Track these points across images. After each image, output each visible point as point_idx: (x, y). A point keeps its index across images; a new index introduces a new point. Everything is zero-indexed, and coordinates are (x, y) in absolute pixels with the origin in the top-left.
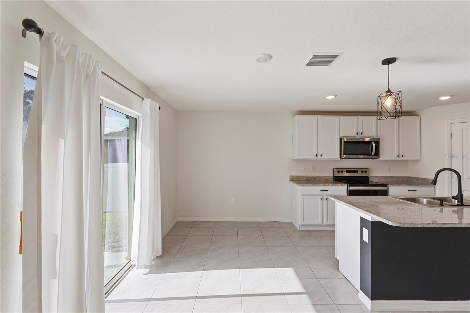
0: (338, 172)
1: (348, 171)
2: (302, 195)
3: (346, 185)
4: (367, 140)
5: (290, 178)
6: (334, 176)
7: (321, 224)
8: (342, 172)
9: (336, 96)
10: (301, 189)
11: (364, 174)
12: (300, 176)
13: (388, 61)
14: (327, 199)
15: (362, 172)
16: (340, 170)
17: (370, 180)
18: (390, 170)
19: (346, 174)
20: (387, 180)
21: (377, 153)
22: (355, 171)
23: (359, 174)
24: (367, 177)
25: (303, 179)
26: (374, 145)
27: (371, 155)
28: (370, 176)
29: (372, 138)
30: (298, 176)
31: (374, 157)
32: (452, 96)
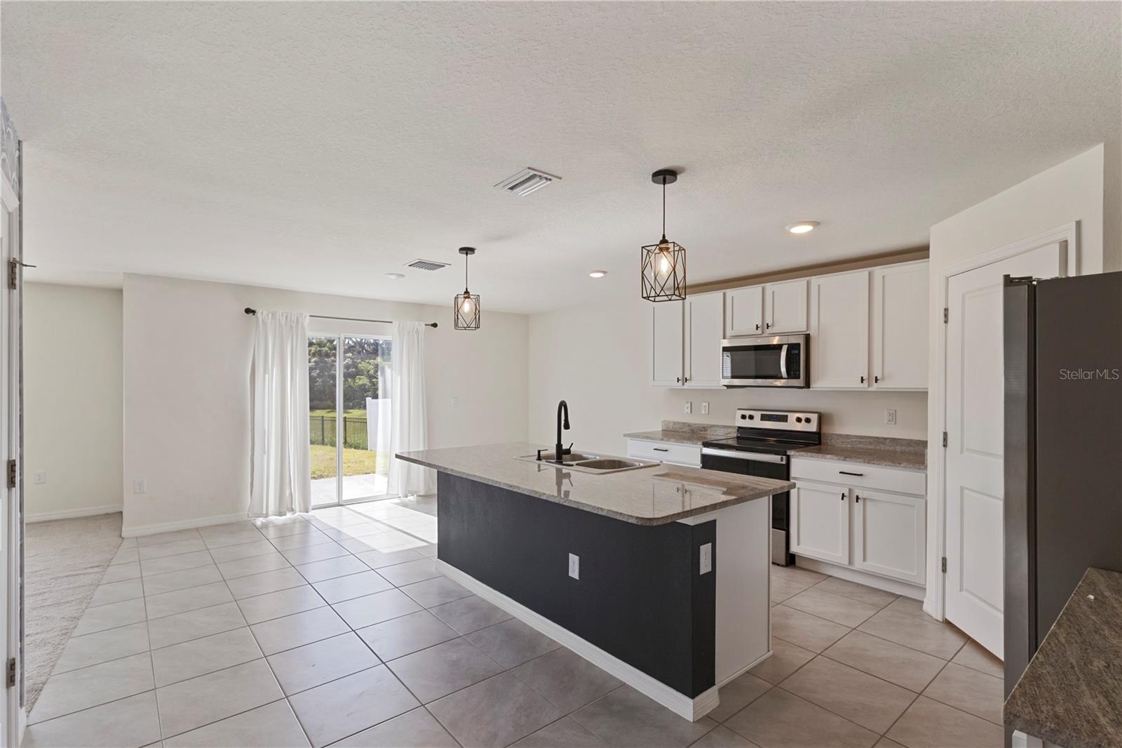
0: (744, 417)
1: (766, 416)
4: (774, 340)
5: (662, 426)
6: (739, 428)
8: (751, 417)
12: (678, 423)
15: (798, 420)
16: (747, 413)
19: (758, 423)
20: (878, 447)
21: (798, 373)
22: (783, 417)
23: (791, 425)
25: (684, 430)
30: (675, 423)
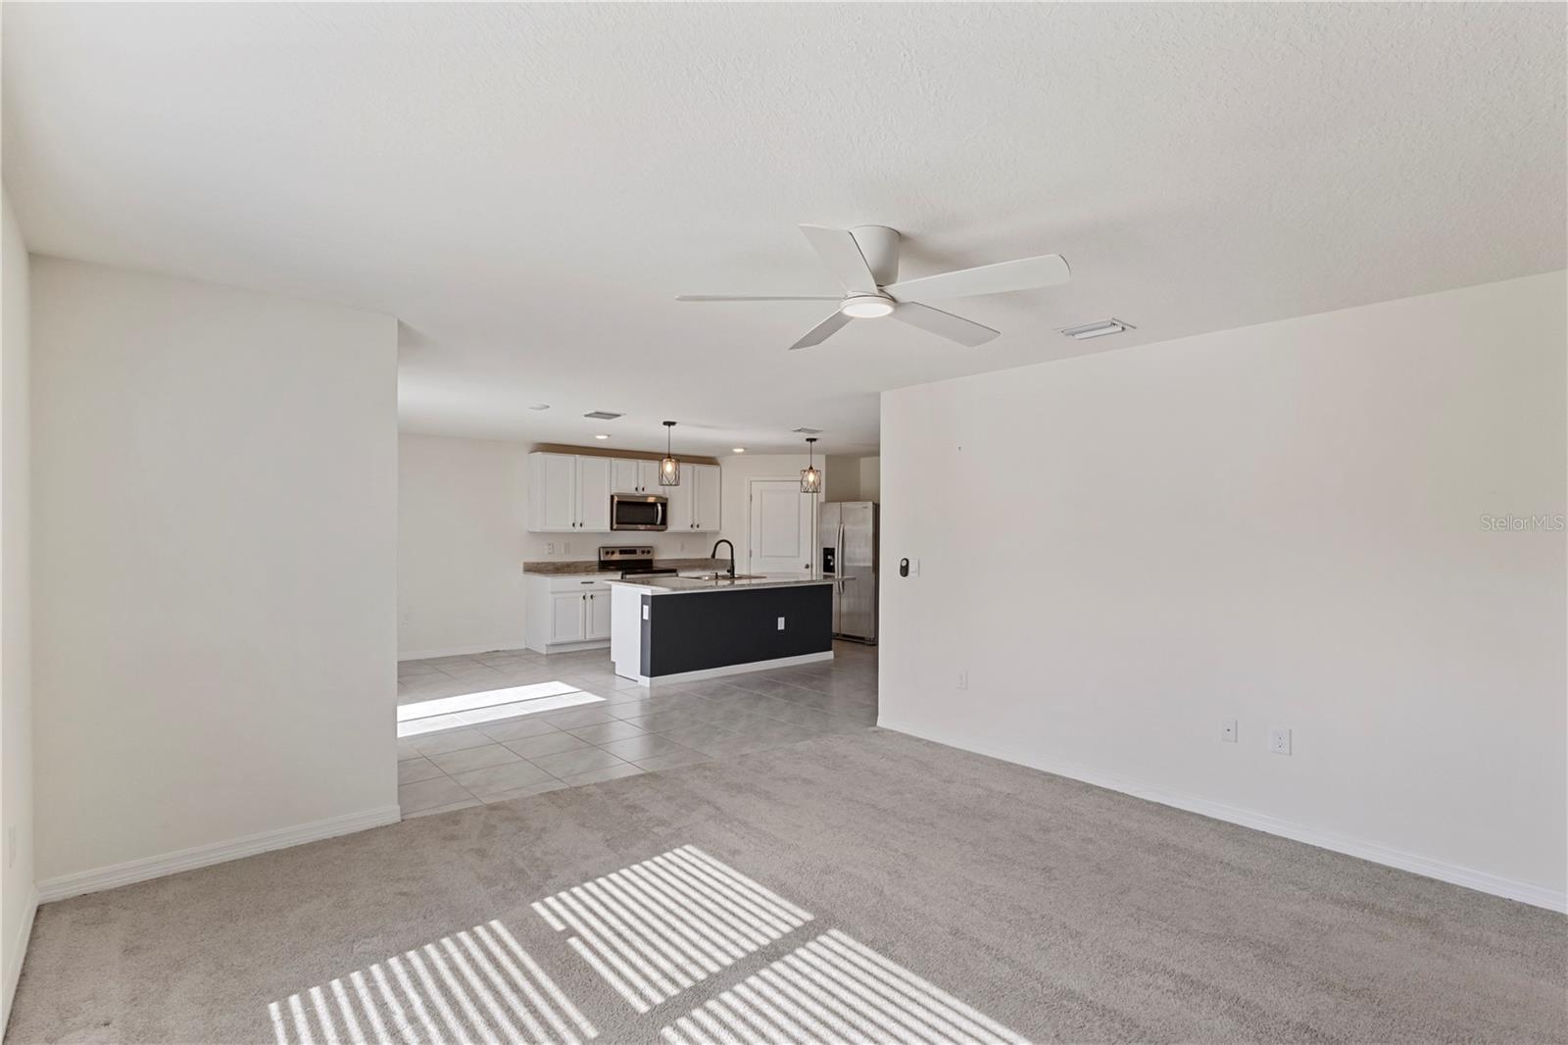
0: (607, 553)
1: (623, 551)
2: (553, 593)
3: (620, 573)
4: (651, 500)
5: (524, 567)
6: (600, 561)
7: (582, 638)
8: (613, 553)
9: (609, 436)
10: (550, 582)
11: (645, 557)
12: (542, 563)
13: (669, 424)
14: (592, 597)
15: (643, 552)
16: (609, 551)
17: (654, 565)
18: (682, 548)
19: (617, 557)
21: (664, 522)
22: (632, 551)
23: (638, 556)
24: (650, 561)
25: (547, 569)
26: (660, 508)
27: (655, 524)
28: (656, 558)
29: (658, 497)
30: (538, 564)
31: (660, 527)
32: (745, 449)
